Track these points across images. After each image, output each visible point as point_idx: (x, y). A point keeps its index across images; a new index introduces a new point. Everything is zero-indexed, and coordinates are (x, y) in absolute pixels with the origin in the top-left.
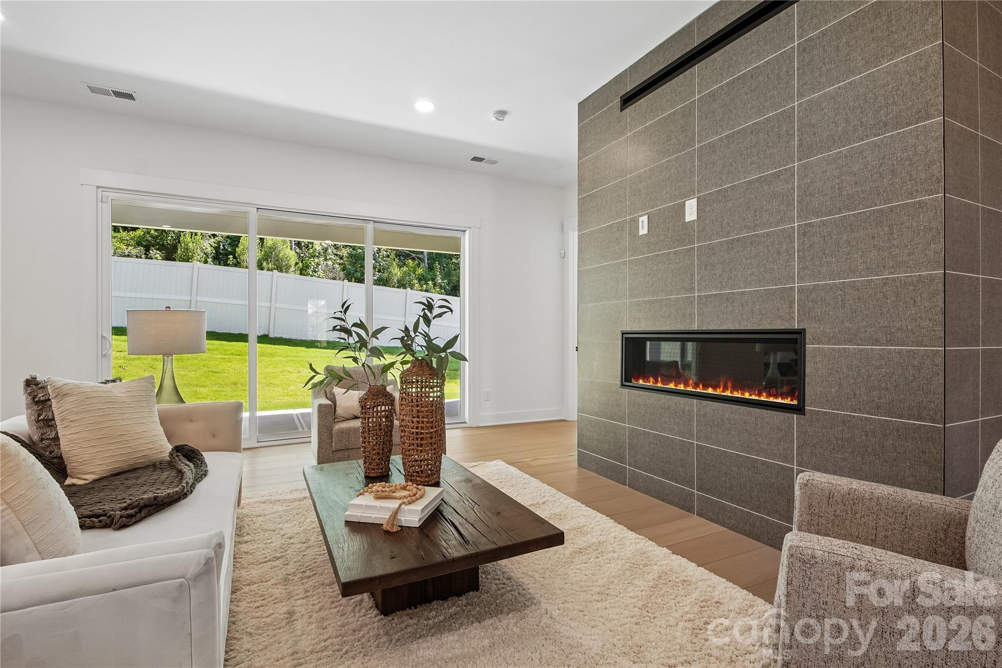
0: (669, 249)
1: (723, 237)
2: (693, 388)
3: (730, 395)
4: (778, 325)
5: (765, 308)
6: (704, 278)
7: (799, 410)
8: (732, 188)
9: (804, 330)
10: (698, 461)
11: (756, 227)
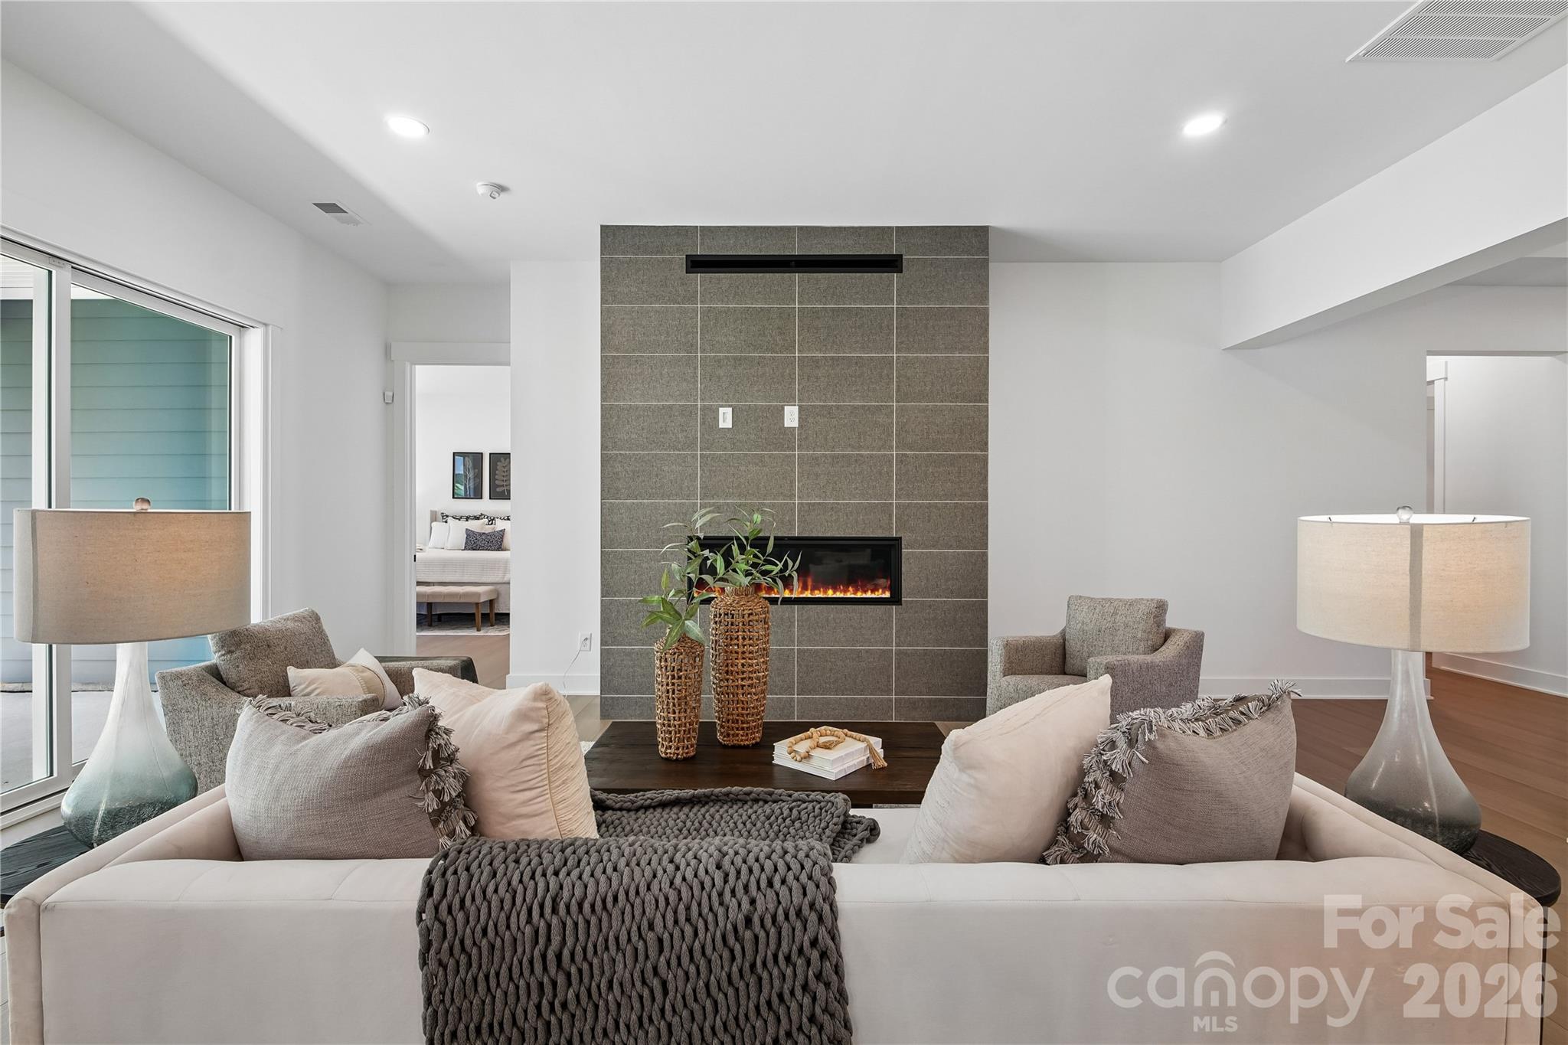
0: (763, 451)
1: (828, 450)
2: (766, 593)
3: (810, 596)
4: (879, 534)
5: (868, 519)
6: (806, 486)
7: (896, 599)
8: (838, 407)
9: (901, 538)
10: (799, 665)
11: (860, 448)
